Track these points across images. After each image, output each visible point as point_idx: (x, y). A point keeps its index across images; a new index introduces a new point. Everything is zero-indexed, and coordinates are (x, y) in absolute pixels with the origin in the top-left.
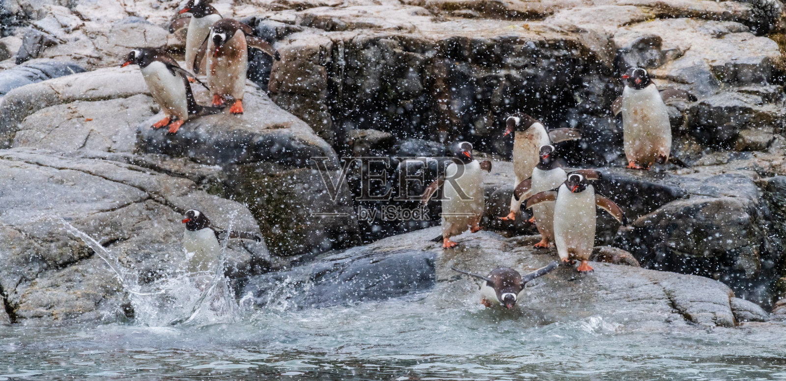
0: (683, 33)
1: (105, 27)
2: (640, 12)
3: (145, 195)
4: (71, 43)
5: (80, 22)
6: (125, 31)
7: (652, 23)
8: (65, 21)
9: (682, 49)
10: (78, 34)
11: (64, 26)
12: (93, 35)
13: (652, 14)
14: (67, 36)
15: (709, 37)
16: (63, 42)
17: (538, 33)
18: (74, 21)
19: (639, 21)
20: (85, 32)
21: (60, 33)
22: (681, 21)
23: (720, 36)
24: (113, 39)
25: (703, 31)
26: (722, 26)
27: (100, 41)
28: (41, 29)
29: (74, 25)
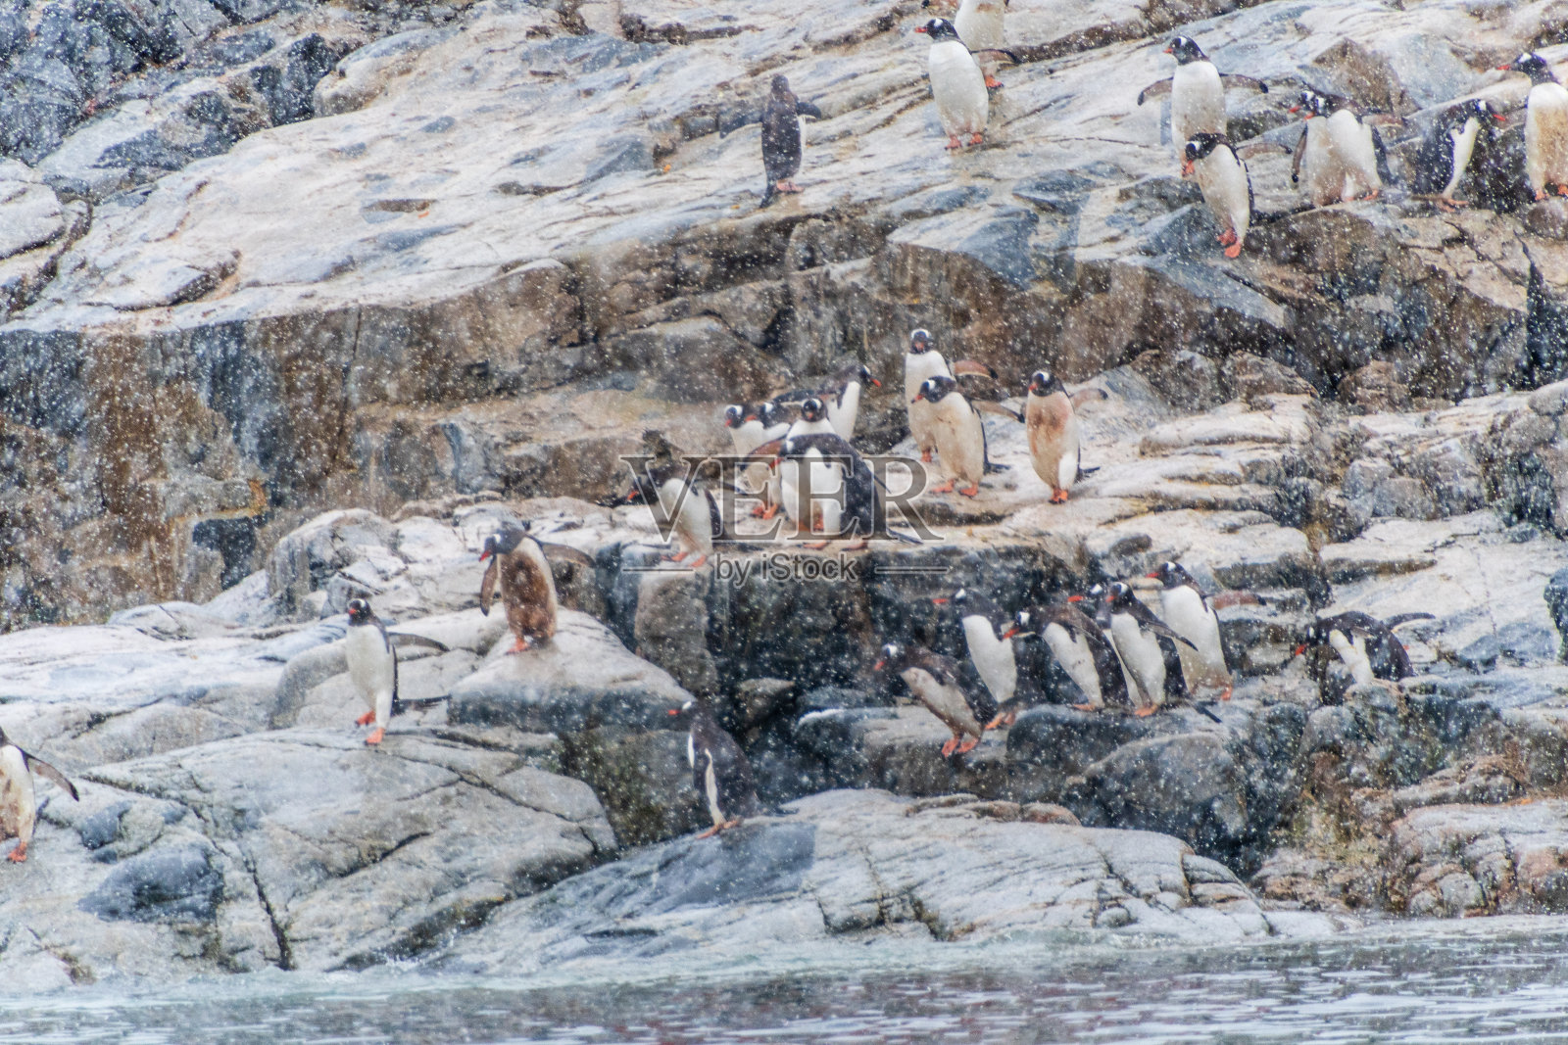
0: (1181, 531)
1: (435, 570)
2: (1127, 506)
3: (454, 776)
4: (391, 594)
5: (402, 565)
6: (460, 573)
7: (1141, 519)
8: (382, 565)
9: (1178, 549)
10: (399, 581)
11: (381, 572)
12: (416, 581)
13: (1144, 506)
14: (385, 585)
15: (1216, 533)
16: (378, 592)
17: (985, 540)
18: (393, 564)
19: (1127, 517)
20: (409, 578)
21: (375, 582)
22: (1182, 514)
23: (1232, 529)
24: (445, 586)
25: (1210, 525)
26: (1234, 518)
27: (429, 589)
28: (351, 578)
29: (393, 569)
